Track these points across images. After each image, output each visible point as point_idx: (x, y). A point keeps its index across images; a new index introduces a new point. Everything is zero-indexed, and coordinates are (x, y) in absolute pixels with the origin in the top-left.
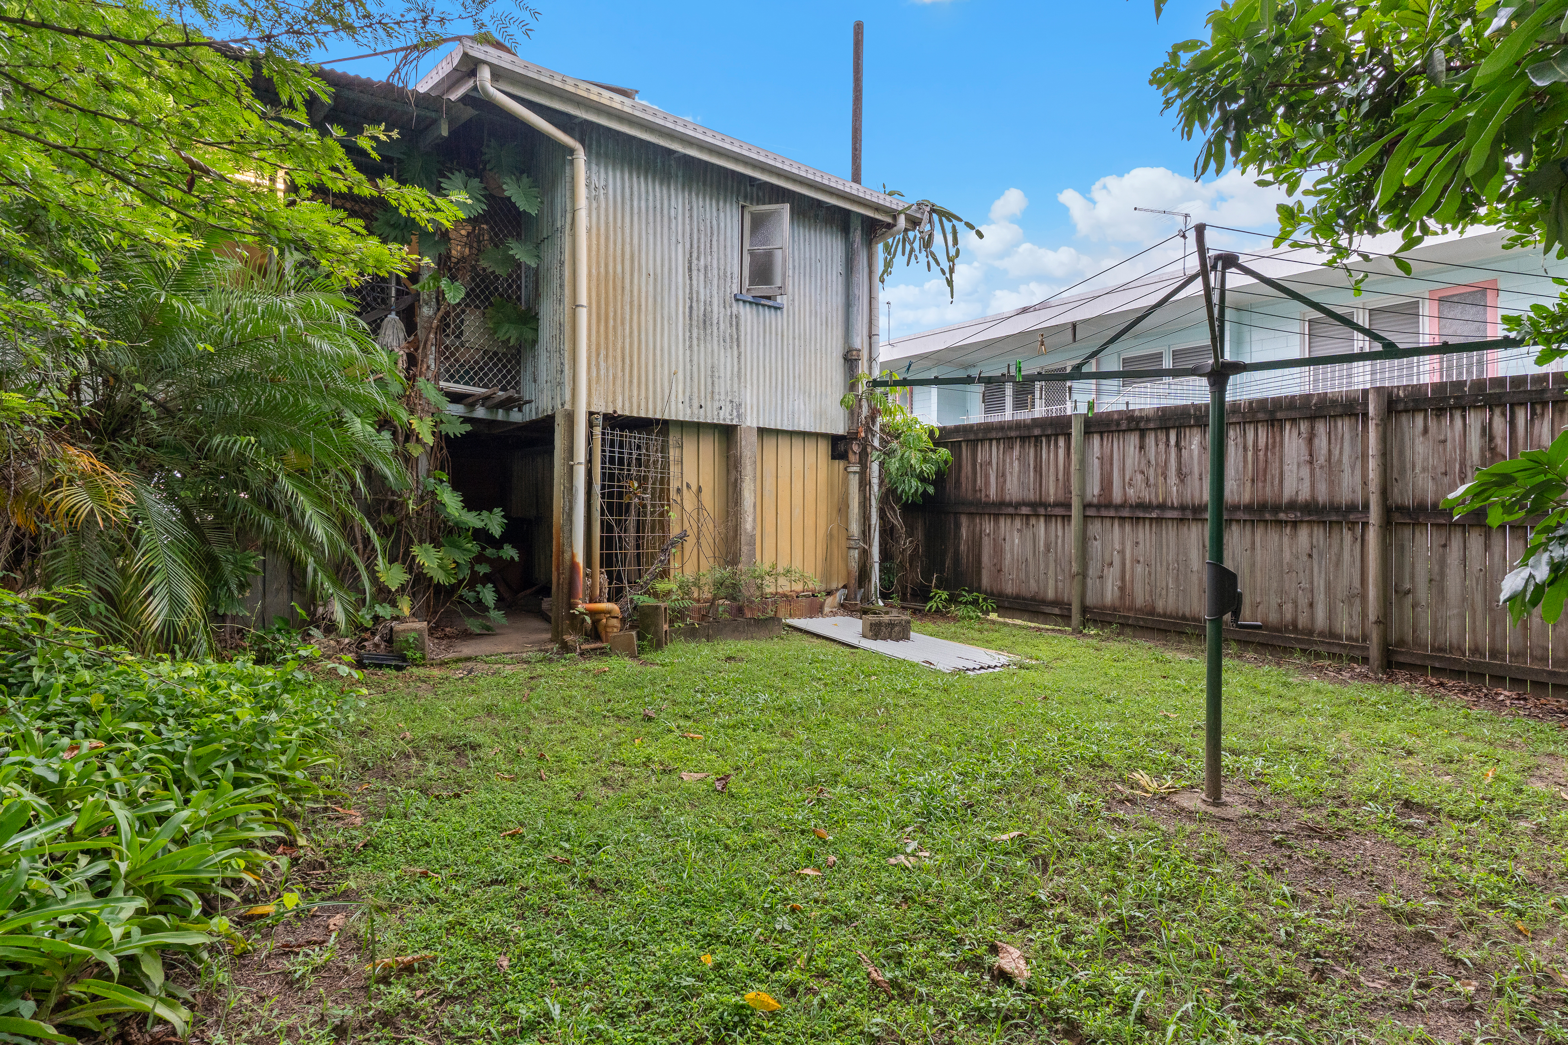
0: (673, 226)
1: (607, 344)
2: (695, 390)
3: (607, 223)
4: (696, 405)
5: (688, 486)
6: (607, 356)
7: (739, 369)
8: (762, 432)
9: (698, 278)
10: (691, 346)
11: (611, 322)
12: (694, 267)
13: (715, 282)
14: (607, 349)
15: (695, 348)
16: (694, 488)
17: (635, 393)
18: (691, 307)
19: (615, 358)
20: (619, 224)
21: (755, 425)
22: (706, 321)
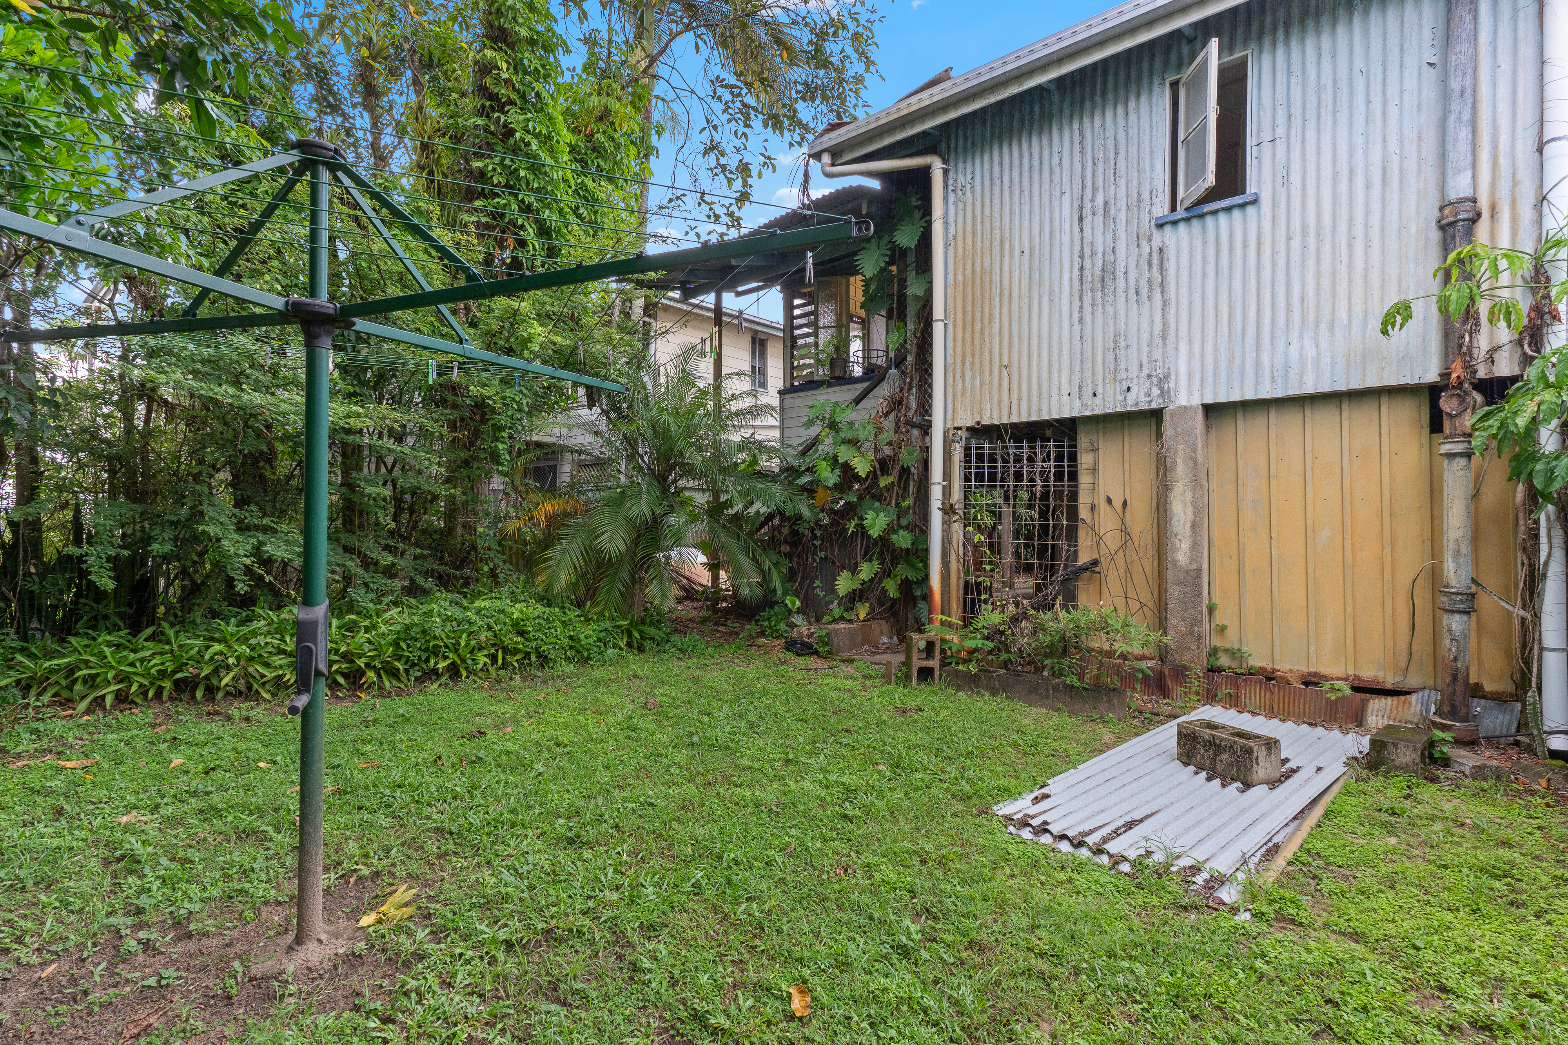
0: (1056, 178)
1: (973, 350)
2: (1088, 374)
3: (974, 218)
4: (1088, 392)
5: (1109, 501)
6: (973, 364)
7: (1165, 324)
8: (1211, 411)
9: (1094, 226)
10: (1081, 320)
11: (978, 325)
12: (1087, 212)
13: (1122, 215)
14: (973, 355)
15: (1088, 318)
16: (1117, 503)
17: (1005, 397)
18: (1082, 269)
19: (981, 362)
20: (987, 212)
21: (1196, 401)
22: (1107, 275)
